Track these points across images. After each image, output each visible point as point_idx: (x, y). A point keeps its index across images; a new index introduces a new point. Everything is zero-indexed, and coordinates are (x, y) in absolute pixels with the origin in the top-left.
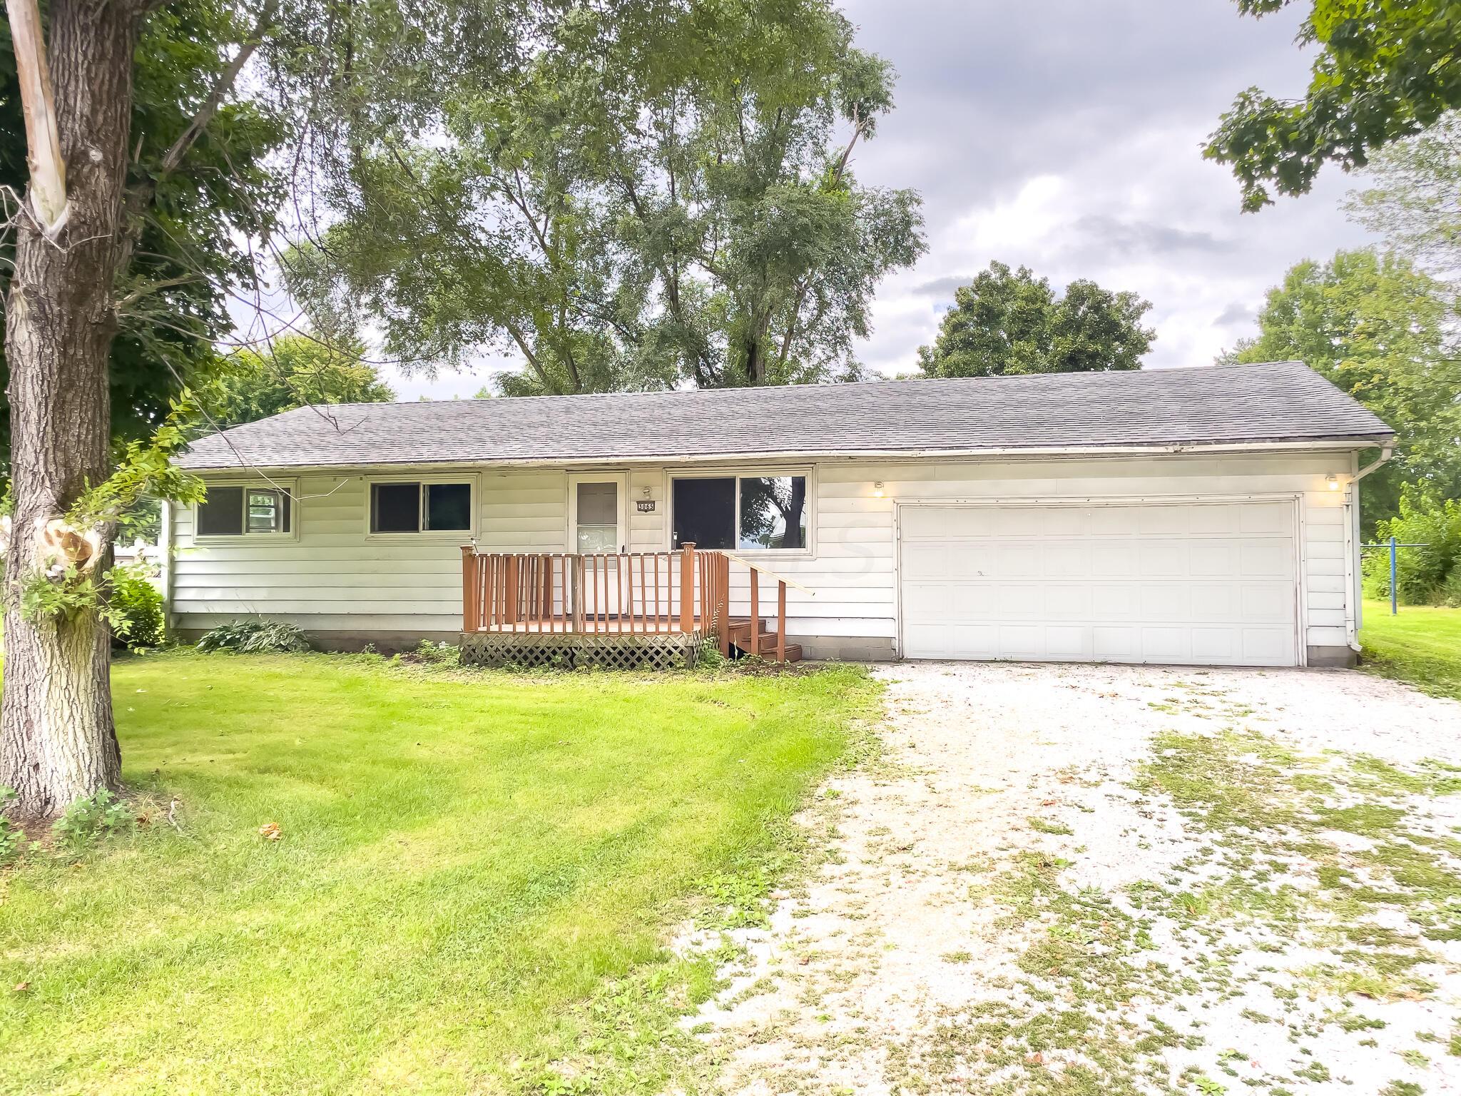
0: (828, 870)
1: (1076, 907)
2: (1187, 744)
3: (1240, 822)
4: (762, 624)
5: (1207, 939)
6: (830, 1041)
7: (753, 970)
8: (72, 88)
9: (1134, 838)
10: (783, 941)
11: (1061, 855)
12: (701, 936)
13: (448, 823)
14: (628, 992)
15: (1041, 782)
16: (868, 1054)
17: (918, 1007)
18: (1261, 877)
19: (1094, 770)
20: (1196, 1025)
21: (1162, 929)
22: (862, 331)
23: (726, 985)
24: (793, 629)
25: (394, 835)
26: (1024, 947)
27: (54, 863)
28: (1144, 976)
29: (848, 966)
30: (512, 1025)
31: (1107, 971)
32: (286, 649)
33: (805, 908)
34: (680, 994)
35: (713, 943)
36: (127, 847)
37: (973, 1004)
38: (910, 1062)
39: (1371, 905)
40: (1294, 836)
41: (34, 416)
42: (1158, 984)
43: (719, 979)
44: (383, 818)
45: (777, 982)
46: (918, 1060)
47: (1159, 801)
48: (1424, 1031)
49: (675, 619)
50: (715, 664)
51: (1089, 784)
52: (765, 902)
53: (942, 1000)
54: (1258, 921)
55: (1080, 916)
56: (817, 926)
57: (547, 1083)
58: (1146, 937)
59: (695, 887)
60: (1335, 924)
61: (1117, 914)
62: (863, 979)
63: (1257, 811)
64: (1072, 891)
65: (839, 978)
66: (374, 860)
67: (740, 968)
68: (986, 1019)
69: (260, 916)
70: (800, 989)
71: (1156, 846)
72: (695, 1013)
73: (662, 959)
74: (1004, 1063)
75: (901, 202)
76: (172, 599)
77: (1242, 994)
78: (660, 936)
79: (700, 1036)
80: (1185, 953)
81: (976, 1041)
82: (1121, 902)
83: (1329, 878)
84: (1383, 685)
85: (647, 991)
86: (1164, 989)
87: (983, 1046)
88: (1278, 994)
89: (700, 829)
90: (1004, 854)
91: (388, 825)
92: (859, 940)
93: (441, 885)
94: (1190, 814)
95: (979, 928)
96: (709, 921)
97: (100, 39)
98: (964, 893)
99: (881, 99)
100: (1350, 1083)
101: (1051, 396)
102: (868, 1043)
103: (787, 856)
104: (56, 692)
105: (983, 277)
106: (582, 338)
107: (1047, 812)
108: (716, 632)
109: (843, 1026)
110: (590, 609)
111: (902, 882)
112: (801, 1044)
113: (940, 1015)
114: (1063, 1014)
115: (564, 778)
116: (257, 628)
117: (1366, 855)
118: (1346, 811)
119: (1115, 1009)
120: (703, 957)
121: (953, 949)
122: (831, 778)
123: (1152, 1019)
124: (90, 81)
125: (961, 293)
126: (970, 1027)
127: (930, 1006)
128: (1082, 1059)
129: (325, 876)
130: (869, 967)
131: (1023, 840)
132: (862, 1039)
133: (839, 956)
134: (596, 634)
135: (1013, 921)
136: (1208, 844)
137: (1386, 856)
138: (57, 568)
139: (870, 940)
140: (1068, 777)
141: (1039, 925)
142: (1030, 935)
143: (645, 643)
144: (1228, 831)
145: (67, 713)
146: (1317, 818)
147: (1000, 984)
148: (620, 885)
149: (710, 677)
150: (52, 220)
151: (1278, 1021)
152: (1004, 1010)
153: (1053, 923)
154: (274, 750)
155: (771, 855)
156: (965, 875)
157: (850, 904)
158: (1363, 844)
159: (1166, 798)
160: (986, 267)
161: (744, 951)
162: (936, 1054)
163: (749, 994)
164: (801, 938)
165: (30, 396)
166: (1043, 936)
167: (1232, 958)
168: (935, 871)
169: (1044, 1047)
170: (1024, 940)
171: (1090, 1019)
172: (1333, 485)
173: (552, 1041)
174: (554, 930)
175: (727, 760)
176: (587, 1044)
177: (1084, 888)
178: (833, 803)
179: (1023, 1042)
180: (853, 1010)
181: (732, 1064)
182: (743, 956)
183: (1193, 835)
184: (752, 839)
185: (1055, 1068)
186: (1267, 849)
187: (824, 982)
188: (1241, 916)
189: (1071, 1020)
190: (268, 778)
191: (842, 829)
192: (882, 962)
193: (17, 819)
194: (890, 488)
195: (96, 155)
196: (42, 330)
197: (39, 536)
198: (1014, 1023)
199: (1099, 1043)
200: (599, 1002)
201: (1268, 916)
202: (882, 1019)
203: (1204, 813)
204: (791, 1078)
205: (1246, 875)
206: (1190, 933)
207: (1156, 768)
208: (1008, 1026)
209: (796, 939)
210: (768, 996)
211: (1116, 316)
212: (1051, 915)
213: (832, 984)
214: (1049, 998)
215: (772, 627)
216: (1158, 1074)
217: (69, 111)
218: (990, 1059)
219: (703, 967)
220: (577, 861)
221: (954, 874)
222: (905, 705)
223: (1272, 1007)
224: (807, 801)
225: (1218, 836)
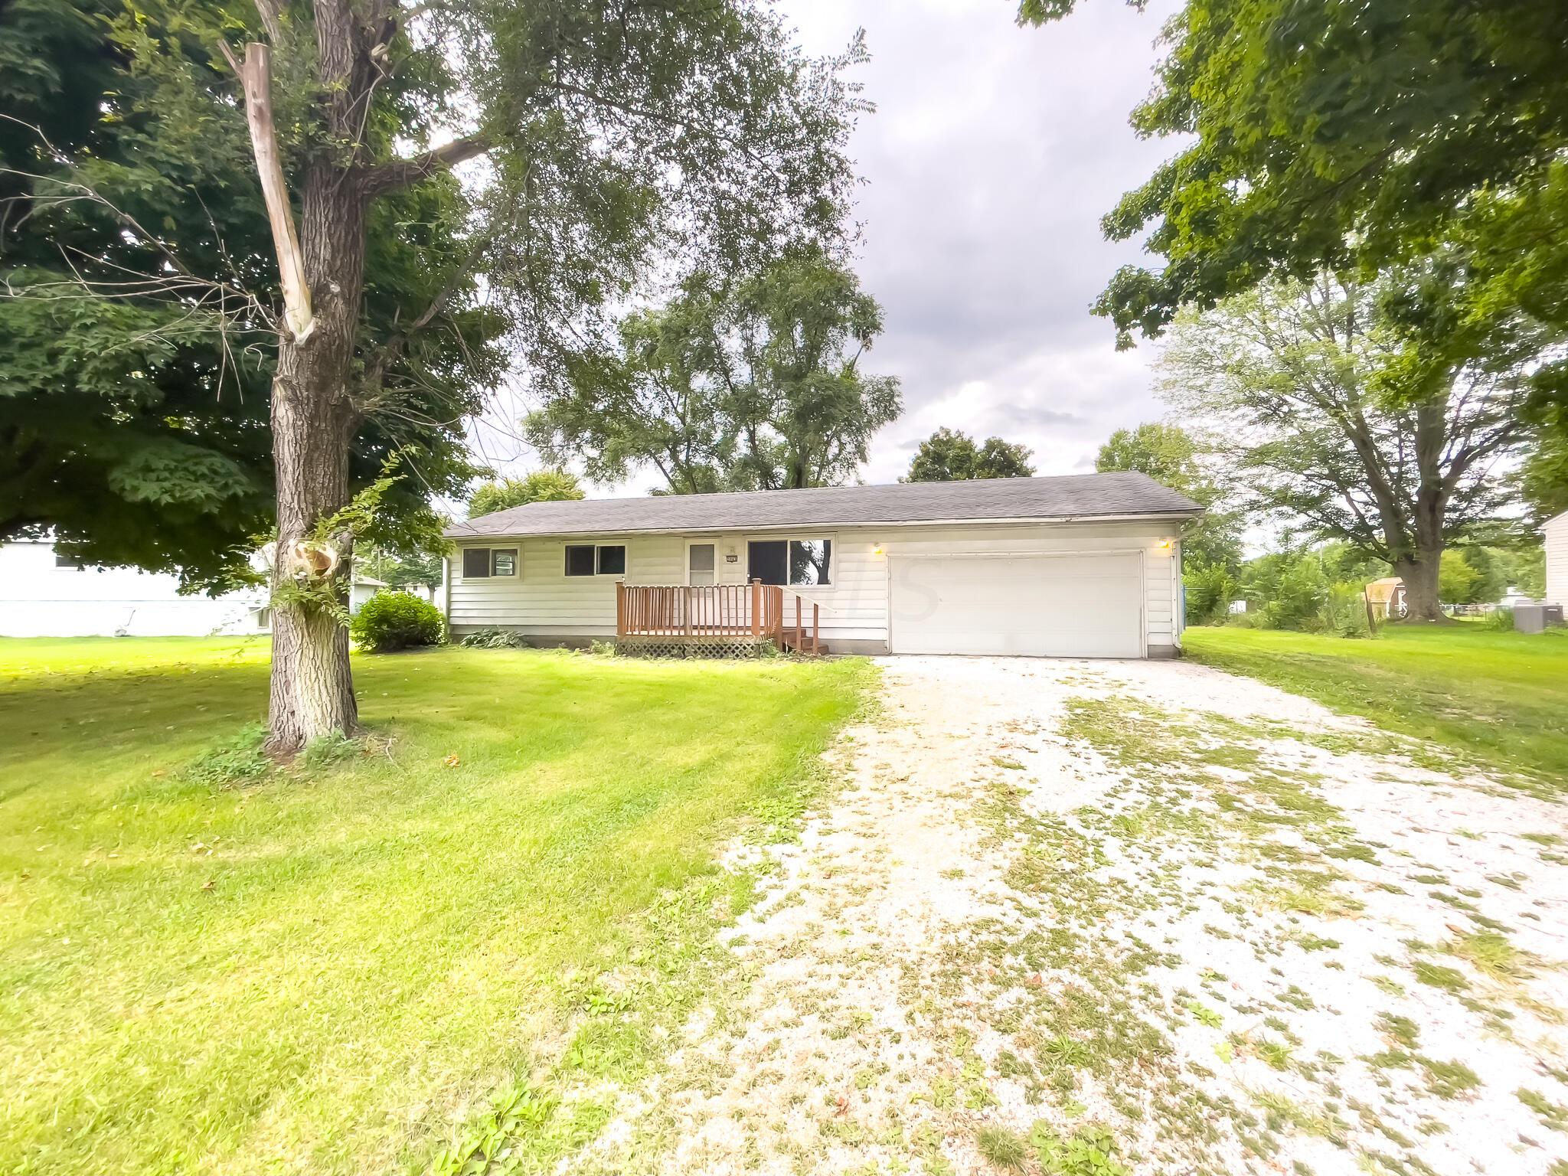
0: (846, 795)
1: (1040, 828)
2: (1088, 705)
3: (1145, 760)
4: (804, 632)
5: (1149, 855)
6: (849, 958)
7: (785, 883)
8: (317, 240)
9: (1070, 772)
10: (811, 856)
11: (1021, 785)
12: (745, 850)
13: (579, 757)
14: (680, 903)
15: (995, 731)
16: (882, 972)
17: (924, 923)
18: (1173, 802)
19: (1030, 723)
20: (1168, 942)
21: (1112, 847)
22: (864, 460)
23: (763, 897)
24: (823, 635)
25: (539, 765)
26: (1006, 864)
27: (291, 781)
28: (1110, 892)
29: (863, 881)
30: (577, 932)
31: (1079, 886)
32: (513, 646)
33: (828, 827)
34: (722, 905)
35: (755, 858)
36: (349, 770)
37: (971, 920)
38: (922, 982)
39: (1268, 826)
40: (1185, 769)
41: (290, 468)
42: (1123, 899)
43: (756, 892)
44: (535, 751)
45: (805, 894)
46: (928, 981)
47: (1081, 744)
48: (1381, 954)
49: (748, 628)
50: (773, 656)
51: (1029, 733)
52: (798, 821)
53: (944, 916)
54: (1184, 839)
55: (1046, 836)
56: (838, 843)
57: (592, 998)
58: (1101, 854)
59: (746, 808)
60: (1246, 842)
61: (1073, 834)
62: (875, 894)
63: (1153, 751)
64: (1034, 814)
65: (856, 892)
66: (518, 783)
67: (775, 881)
68: (985, 936)
69: (421, 825)
70: (823, 902)
71: (1088, 778)
72: (733, 924)
73: (712, 872)
74: (1007, 984)
75: (888, 383)
76: (449, 617)
77: (1197, 909)
78: (713, 850)
79: (735, 949)
80: (1138, 868)
81: (979, 960)
82: (1073, 823)
83: (1226, 803)
84: (1201, 668)
85: (696, 902)
86: (1130, 904)
87: (985, 965)
88: (1228, 908)
89: (753, 763)
90: (977, 785)
91: (538, 757)
92: (872, 856)
93: (557, 805)
94: (1107, 754)
95: (966, 847)
96: (753, 836)
97: (337, 207)
98: (951, 816)
99: (876, 327)
100: (1337, 1013)
101: (983, 491)
102: (883, 961)
103: (815, 784)
104: (306, 661)
105: (936, 435)
106: (699, 467)
107: (1005, 752)
108: (774, 636)
109: (860, 941)
110: (695, 623)
111: (902, 806)
112: (825, 960)
113: (944, 930)
114: (1051, 931)
115: (666, 726)
116: (497, 634)
117: (1245, 784)
118: (1216, 751)
119: (1094, 925)
120: (745, 870)
121: (948, 867)
122: (848, 727)
123: (1129, 936)
124: (330, 236)
125: (923, 445)
126: (972, 945)
127: (935, 923)
128: (1079, 981)
129: (480, 795)
130: (880, 883)
131: (991, 773)
132: (877, 955)
133: (855, 871)
134: (699, 637)
135: (994, 841)
136: (1127, 777)
137: (1262, 785)
138: (303, 574)
139: (880, 856)
140: (1014, 727)
141: (1014, 845)
142: (1009, 854)
143: (731, 641)
144: (1138, 766)
145: (314, 676)
146: (1197, 756)
147: (992, 900)
148: (688, 807)
149: (770, 663)
150: (301, 330)
151: (1238, 937)
152: (999, 927)
153: (1025, 843)
154: (481, 706)
155: (804, 783)
156: (950, 800)
157: (863, 825)
158: (1241, 776)
159: (1086, 742)
160: (937, 430)
161: (779, 865)
162: (944, 974)
163: (781, 906)
164: (825, 853)
165: (287, 454)
166: (1019, 853)
167: (1174, 873)
168: (928, 797)
169: (1041, 966)
170: (1005, 857)
171: (1076, 936)
172: (1164, 544)
173: (608, 951)
174: (634, 843)
175: (777, 715)
176: (637, 955)
177: (1043, 812)
178: (849, 745)
179: (1021, 960)
180: (869, 924)
181: (762, 981)
182: (777, 870)
183: (1113, 769)
184: (790, 772)
185: (1054, 990)
186: (1171, 780)
187: (844, 895)
188: (1169, 835)
189: (1061, 937)
190: (470, 723)
191: (856, 764)
192: (891, 877)
193: (278, 749)
194: (884, 547)
195: (335, 288)
196: (295, 408)
197: (292, 552)
198: (1010, 940)
199: (1090, 962)
200: (653, 912)
201: (1189, 836)
202: (893, 934)
203: (1116, 753)
204: (814, 999)
205: (1161, 800)
206: (1133, 850)
207: (1072, 722)
208: (1005, 943)
209: (821, 854)
210: (797, 908)
211: (1014, 458)
212: (1021, 835)
213: (850, 898)
214: (1036, 914)
215: (810, 634)
216: (1152, 998)
217: (316, 257)
218: (993, 980)
219: (745, 880)
220: (663, 787)
221: (941, 800)
222: (895, 680)
223: (1227, 922)
224: (831, 744)
225: (1132, 770)
